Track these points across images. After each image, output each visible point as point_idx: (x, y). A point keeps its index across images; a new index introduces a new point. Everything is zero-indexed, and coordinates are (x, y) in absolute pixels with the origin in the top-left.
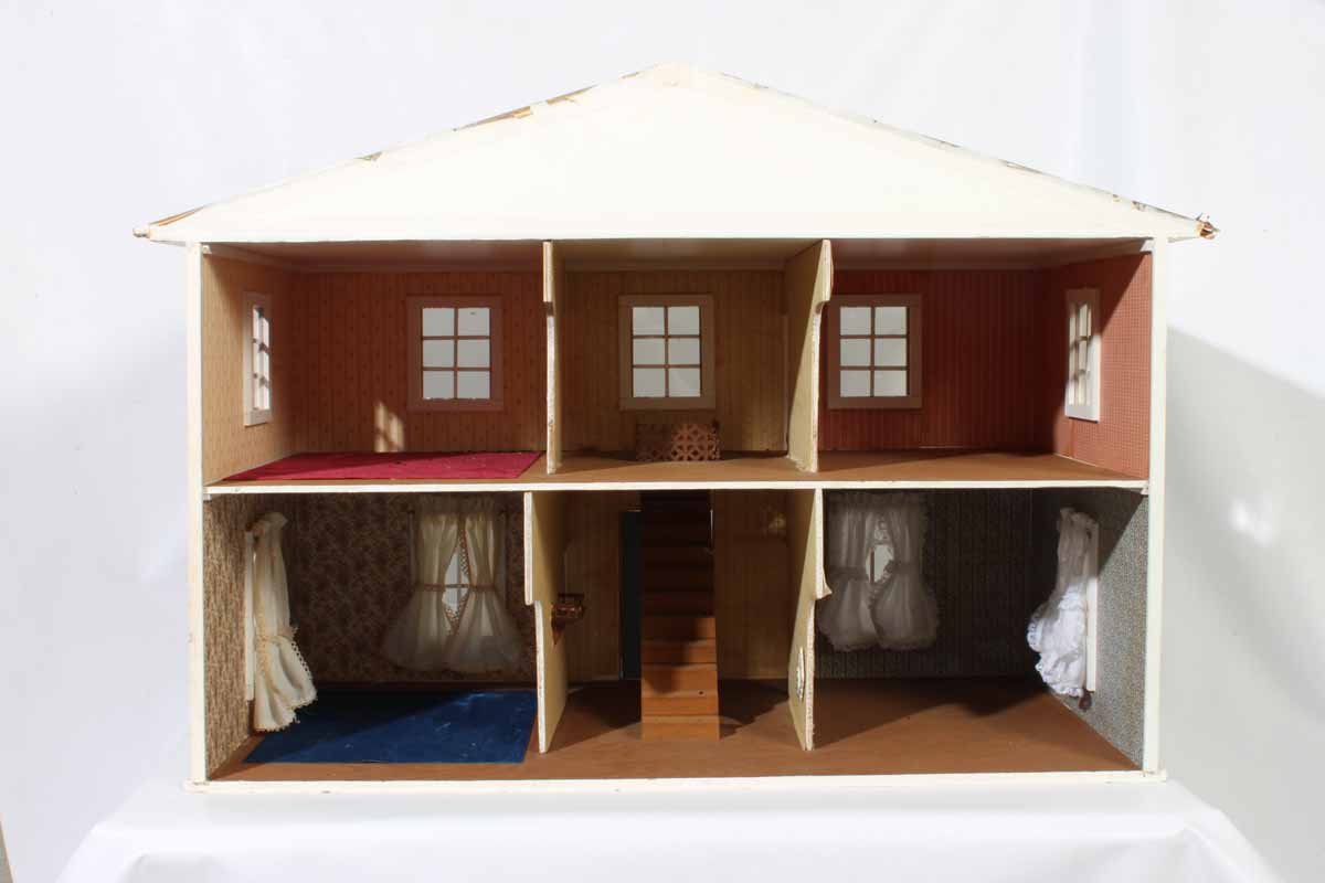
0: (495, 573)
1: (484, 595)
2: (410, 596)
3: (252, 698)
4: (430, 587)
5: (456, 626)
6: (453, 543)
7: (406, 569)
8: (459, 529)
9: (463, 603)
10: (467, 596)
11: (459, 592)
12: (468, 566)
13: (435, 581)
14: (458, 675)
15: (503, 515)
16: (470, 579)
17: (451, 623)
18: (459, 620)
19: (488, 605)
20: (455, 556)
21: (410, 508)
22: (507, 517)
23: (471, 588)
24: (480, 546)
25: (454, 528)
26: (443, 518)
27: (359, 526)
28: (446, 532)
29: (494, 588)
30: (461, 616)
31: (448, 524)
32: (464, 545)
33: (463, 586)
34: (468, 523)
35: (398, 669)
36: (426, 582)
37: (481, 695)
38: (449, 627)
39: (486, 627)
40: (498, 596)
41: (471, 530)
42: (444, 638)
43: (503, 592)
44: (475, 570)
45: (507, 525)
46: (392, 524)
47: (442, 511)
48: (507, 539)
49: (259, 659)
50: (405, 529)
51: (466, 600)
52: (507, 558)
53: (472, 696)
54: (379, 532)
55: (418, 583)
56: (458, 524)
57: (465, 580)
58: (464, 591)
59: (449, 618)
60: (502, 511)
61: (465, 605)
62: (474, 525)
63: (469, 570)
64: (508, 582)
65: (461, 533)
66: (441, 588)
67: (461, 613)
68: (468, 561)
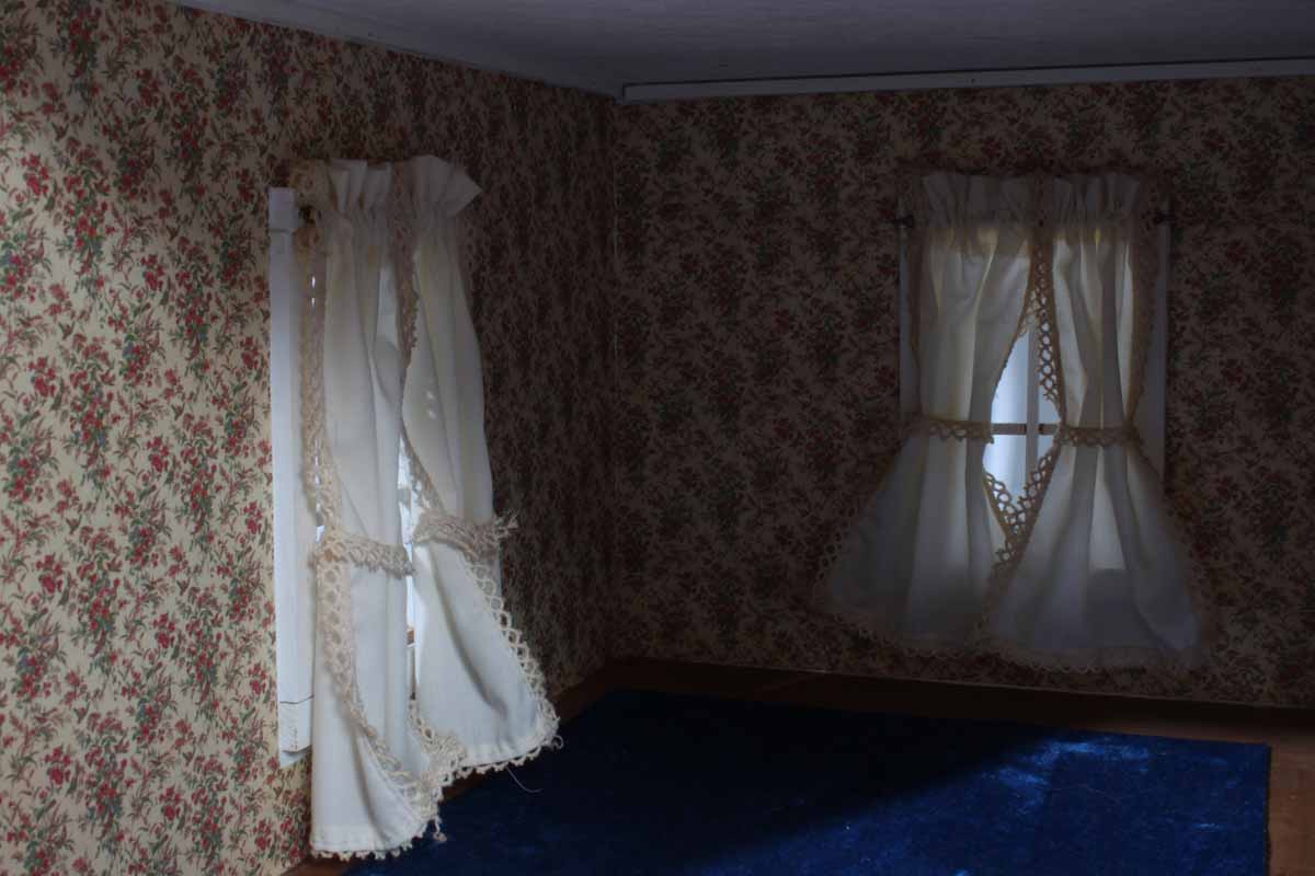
0: (1137, 391)
1: (1101, 452)
2: (895, 450)
3: (303, 744)
4: (948, 427)
5: (1020, 537)
6: (1019, 302)
7: (888, 378)
8: (1034, 268)
9: (1039, 475)
10: (1054, 454)
11: (1031, 449)
12: (1058, 370)
13: (964, 412)
14: (1024, 673)
15: (1164, 229)
16: (1063, 411)
17: (1007, 528)
18: (1031, 522)
19: (1110, 481)
20: (1021, 347)
21: (901, 212)
22: (1176, 234)
23: (1066, 433)
24: (1094, 312)
25: (1021, 264)
26: (990, 238)
27: (767, 263)
28: (997, 273)
29: (1131, 435)
30: (1034, 512)
31: (1005, 251)
32: (1049, 314)
33: (1043, 429)
34: (1061, 250)
35: (862, 645)
36: (939, 410)
37: (1082, 748)
38: (998, 539)
39: (1103, 545)
40: (1145, 462)
41: (1070, 271)
42: (984, 568)
43: (1155, 448)
44: (1077, 384)
45: (1175, 257)
46: (854, 258)
47: (989, 217)
48: (1172, 298)
49: (315, 614)
50: (888, 267)
51: (1050, 467)
52: (1172, 352)
53: (1055, 750)
54: (817, 279)
55: (917, 412)
56: (1033, 254)
57: (1049, 414)
58: (1046, 443)
59: (999, 514)
60: (1159, 218)
61: (1046, 481)
62: (1076, 256)
63: (1060, 385)
64: (1169, 416)
65: (1040, 278)
66: (979, 432)
67: (1034, 503)
68: (1057, 356)
